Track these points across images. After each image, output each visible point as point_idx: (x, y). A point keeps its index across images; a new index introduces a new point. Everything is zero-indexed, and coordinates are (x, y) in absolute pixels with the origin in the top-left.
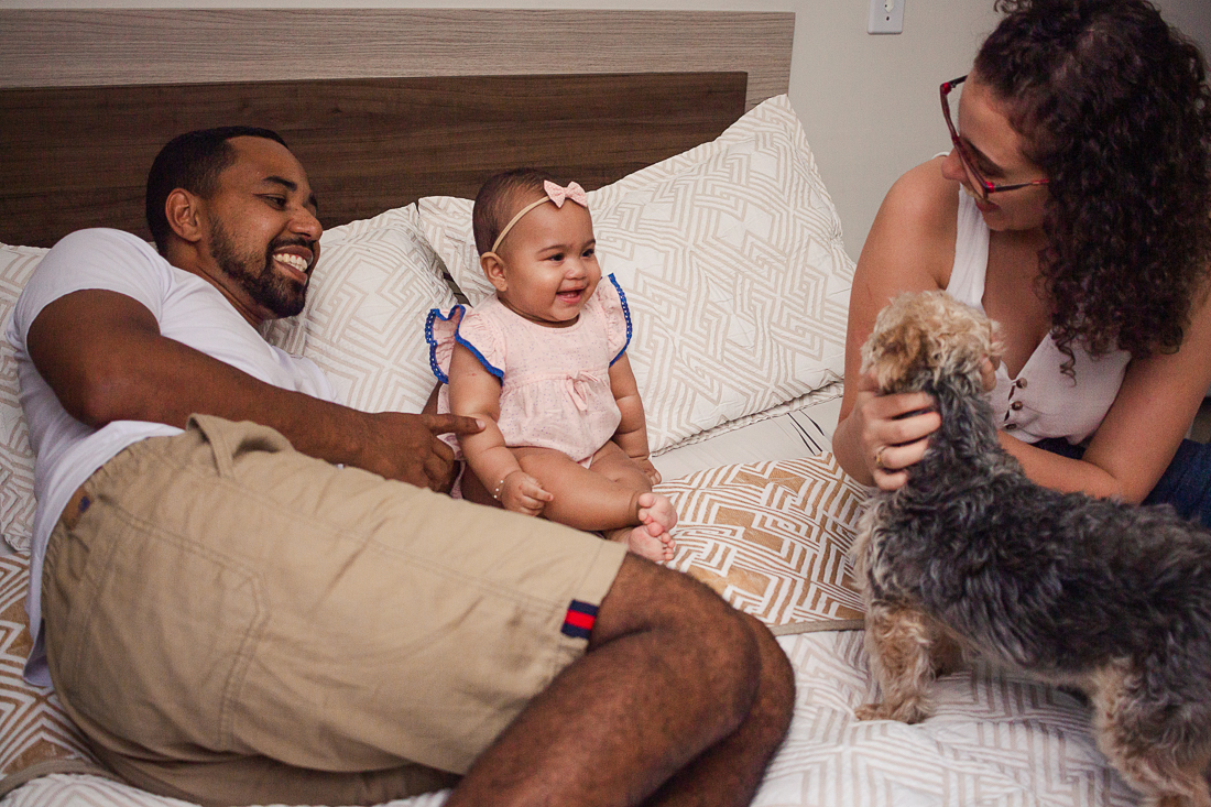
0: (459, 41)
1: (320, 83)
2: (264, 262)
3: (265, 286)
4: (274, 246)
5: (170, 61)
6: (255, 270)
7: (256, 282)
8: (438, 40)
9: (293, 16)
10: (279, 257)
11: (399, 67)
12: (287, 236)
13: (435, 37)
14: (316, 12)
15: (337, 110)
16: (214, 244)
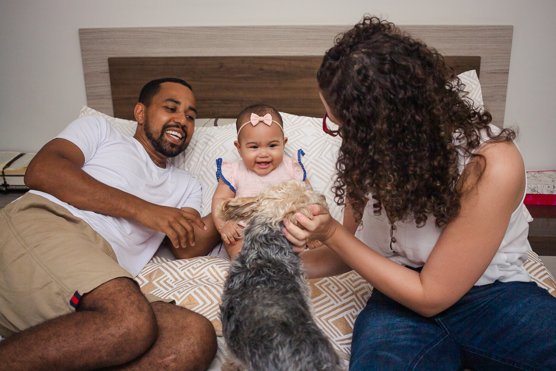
0: (321, 40)
1: (254, 58)
2: (160, 134)
3: (159, 143)
4: (166, 127)
5: (193, 47)
6: (156, 136)
7: (156, 141)
8: (311, 39)
9: (244, 29)
10: (168, 132)
11: (292, 51)
12: (172, 123)
13: (308, 38)
14: (253, 27)
15: (262, 69)
16: (145, 125)
